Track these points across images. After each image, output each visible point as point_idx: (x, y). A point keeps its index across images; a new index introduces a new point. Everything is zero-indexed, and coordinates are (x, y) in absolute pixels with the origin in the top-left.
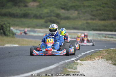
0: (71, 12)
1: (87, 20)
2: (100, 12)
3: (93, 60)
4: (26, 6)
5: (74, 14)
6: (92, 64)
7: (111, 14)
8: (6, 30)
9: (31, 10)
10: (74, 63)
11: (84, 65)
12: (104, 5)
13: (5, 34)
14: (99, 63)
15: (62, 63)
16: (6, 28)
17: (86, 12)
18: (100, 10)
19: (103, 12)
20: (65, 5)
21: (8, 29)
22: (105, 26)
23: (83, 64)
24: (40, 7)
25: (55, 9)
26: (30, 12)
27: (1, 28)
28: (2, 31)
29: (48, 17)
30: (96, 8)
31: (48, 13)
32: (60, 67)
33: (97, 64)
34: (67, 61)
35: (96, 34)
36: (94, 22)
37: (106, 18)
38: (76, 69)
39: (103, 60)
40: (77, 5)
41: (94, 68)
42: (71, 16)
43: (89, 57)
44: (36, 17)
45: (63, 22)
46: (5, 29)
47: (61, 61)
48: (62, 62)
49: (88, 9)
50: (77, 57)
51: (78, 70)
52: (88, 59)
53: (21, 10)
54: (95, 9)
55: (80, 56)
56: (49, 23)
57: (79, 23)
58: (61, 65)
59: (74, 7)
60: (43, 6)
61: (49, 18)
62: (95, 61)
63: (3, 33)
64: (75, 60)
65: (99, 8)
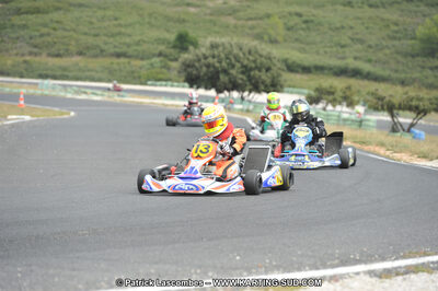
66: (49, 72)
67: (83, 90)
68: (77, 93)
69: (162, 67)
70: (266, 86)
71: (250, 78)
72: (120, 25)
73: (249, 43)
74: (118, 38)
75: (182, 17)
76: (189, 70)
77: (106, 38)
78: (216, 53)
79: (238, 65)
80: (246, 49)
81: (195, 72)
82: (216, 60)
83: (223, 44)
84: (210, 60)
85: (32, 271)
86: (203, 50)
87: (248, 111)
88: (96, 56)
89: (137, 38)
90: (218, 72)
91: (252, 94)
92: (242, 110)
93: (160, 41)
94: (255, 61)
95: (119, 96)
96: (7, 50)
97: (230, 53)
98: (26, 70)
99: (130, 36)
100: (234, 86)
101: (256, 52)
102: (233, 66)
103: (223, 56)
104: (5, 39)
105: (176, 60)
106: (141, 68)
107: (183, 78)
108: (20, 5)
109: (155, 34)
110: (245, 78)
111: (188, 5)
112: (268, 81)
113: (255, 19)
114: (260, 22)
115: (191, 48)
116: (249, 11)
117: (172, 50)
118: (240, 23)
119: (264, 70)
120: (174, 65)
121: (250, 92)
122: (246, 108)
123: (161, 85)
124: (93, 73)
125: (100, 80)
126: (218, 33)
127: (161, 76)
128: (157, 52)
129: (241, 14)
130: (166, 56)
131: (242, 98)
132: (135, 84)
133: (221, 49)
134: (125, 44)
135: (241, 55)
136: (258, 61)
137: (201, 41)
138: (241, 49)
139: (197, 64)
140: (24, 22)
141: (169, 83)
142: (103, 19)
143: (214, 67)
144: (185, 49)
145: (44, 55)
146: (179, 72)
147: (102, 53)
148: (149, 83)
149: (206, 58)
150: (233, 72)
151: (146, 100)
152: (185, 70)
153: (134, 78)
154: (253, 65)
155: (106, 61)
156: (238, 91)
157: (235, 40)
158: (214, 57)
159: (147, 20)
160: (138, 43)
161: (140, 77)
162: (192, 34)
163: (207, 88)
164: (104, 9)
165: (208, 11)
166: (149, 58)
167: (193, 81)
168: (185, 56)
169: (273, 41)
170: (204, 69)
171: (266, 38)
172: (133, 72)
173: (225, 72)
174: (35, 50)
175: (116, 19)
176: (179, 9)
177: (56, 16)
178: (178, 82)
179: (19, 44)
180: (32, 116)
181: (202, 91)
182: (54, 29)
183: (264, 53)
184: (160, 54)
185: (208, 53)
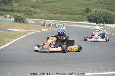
0: (37, 9)
1: (46, 14)
4: (12, 5)
5: (39, 10)
7: (59, 11)
9: (15, 8)
12: (54, 6)
13: (23, 22)
17: (45, 9)
18: (53, 8)
19: (54, 10)
20: (33, 5)
21: (25, 20)
22: (56, 17)
24: (20, 6)
25: (29, 7)
26: (15, 9)
28: (22, 21)
30: (50, 7)
31: (25, 10)
36: (50, 15)
37: (56, 13)
40: (40, 6)
42: (37, 12)
44: (18, 11)
45: (34, 15)
46: (23, 20)
49: (46, 8)
53: (10, 8)
56: (27, 15)
57: (42, 15)
59: (38, 6)
60: (21, 6)
61: (26, 12)
65: (52, 7)
66: (52, 18)
67: (61, 23)
68: (60, 23)
69: (82, 17)
70: (110, 22)
71: (105, 20)
72: (71, 6)
73: (105, 11)
74: (70, 9)
75: (88, 4)
76: (89, 18)
77: (67, 9)
78: (96, 13)
79: (102, 16)
80: (104, 12)
81: (90, 18)
82: (96, 15)
83: (98, 11)
84: (95, 15)
85: (49, 69)
86: (93, 13)
87: (105, 29)
88: (65, 14)
89: (75, 9)
90: (97, 18)
91: (106, 24)
92: (103, 28)
93: (81, 10)
94: (107, 16)
95: (70, 24)
96: (42, 13)
97: (100, 13)
98: (47, 17)
99: (73, 9)
100: (101, 22)
101: (107, 13)
102: (101, 17)
103: (98, 14)
104: (42, 9)
105: (86, 15)
106: (76, 17)
107: (87, 20)
108: (46, 1)
109: (80, 8)
110: (104, 20)
111: (89, 1)
112: (110, 21)
113: (107, 4)
114: (108, 5)
115: (90, 12)
116: (106, 2)
117: (84, 13)
118: (103, 5)
119: (109, 18)
120: (85, 16)
121: (105, 24)
122: (104, 28)
123: (81, 22)
124: (64, 19)
125: (65, 20)
126: (97, 8)
127: (82, 19)
128: (80, 13)
129: (103, 3)
130: (83, 14)
131: (103, 25)
132: (75, 21)
133: (98, 12)
134: (72, 11)
135: (103, 14)
136: (108, 16)
137: (92, 10)
138: (103, 12)
139: (91, 16)
140: (46, 5)
141: (84, 21)
142: (67, 4)
143: (96, 17)
144: (88, 12)
145: (51, 14)
146: (86, 18)
147: (66, 13)
148: (78, 21)
149: (93, 14)
150: (101, 18)
151: (78, 26)
152: (88, 18)
153: (75, 20)
154: (106, 17)
155: (67, 16)
156: (102, 23)
157: (102, 10)
158: (96, 14)
159: (78, 5)
160: (76, 11)
161: (76, 20)
162: (90, 8)
163: (94, 23)
164: (67, 2)
165: (95, 2)
166: (78, 15)
167: (90, 21)
168: (88, 14)
169: (112, 10)
170: (93, 18)
171: (110, 9)
172: (74, 18)
173: (99, 18)
174: (49, 12)
175: (70, 4)
176: (87, 2)
177: (55, 4)
178: (86, 21)
179: (45, 11)
180: (48, 29)
181: (92, 23)
182: (54, 7)
183: (109, 13)
184: (81, 14)
185: (94, 13)
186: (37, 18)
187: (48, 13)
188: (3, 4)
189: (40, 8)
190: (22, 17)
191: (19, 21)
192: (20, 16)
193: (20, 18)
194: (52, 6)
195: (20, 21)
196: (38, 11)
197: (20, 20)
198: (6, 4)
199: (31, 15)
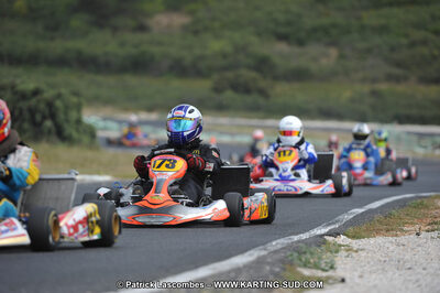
0: (313, 49)
1: (374, 81)
2: (425, 51)
3: (396, 235)
4: (142, 28)
5: (327, 58)
6: (391, 248)
8: (67, 121)
10: (323, 247)
11: (363, 254)
13: (61, 135)
14: (419, 246)
15: (279, 247)
16: (66, 113)
17: (369, 51)
18: (424, 43)
19: (436, 52)
20: (289, 23)
21: (73, 115)
23: (356, 251)
24: (196, 33)
25: (254, 39)
26: (155, 50)
27: (47, 112)
28: (48, 123)
29: (226, 69)
30: (406, 36)
31: (225, 56)
32: (269, 260)
33: (413, 249)
34: (296, 238)
35: (409, 133)
36: (401, 88)
38: (332, 268)
39: (435, 234)
40: (334, 26)
41: (400, 264)
42: (313, 67)
43: (381, 223)
44: (181, 69)
45: (282, 91)
46: (61, 116)
47: (276, 239)
48: (278, 241)
49: (377, 40)
50: (334, 223)
51: (339, 273)
52: (378, 232)
53: (122, 44)
54: (404, 41)
55: (347, 217)
57: (344, 93)
58: (275, 252)
59: (325, 30)
60: (206, 29)
61: (230, 75)
62: (403, 239)
63: (54, 129)
64: (329, 234)
65: (418, 35)
186: (301, 113)
187: (390, 78)
188: (77, 22)
189: (333, 44)
190: (49, 94)
191: (26, 125)
192: (36, 93)
193: (33, 102)
194: (418, 26)
195: (37, 125)
196: (324, 62)
197: (38, 117)
198: (102, 19)
199: (263, 93)
